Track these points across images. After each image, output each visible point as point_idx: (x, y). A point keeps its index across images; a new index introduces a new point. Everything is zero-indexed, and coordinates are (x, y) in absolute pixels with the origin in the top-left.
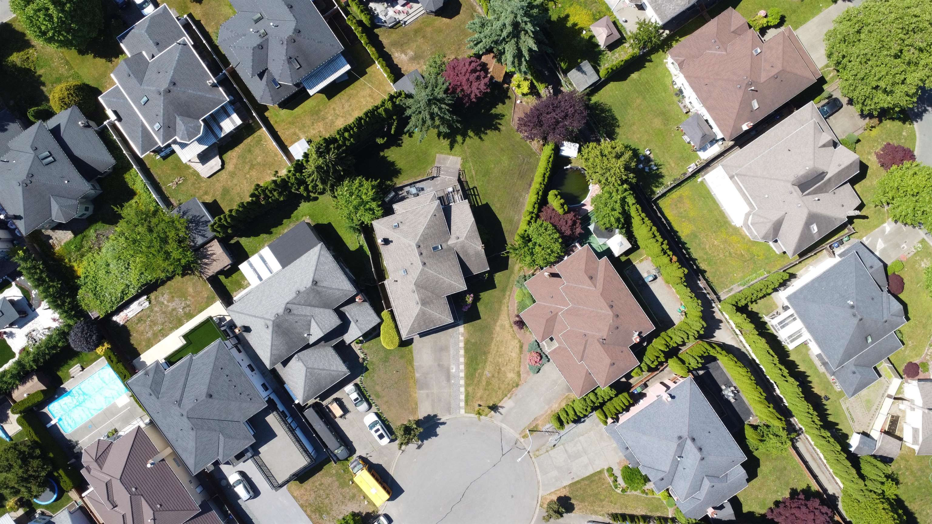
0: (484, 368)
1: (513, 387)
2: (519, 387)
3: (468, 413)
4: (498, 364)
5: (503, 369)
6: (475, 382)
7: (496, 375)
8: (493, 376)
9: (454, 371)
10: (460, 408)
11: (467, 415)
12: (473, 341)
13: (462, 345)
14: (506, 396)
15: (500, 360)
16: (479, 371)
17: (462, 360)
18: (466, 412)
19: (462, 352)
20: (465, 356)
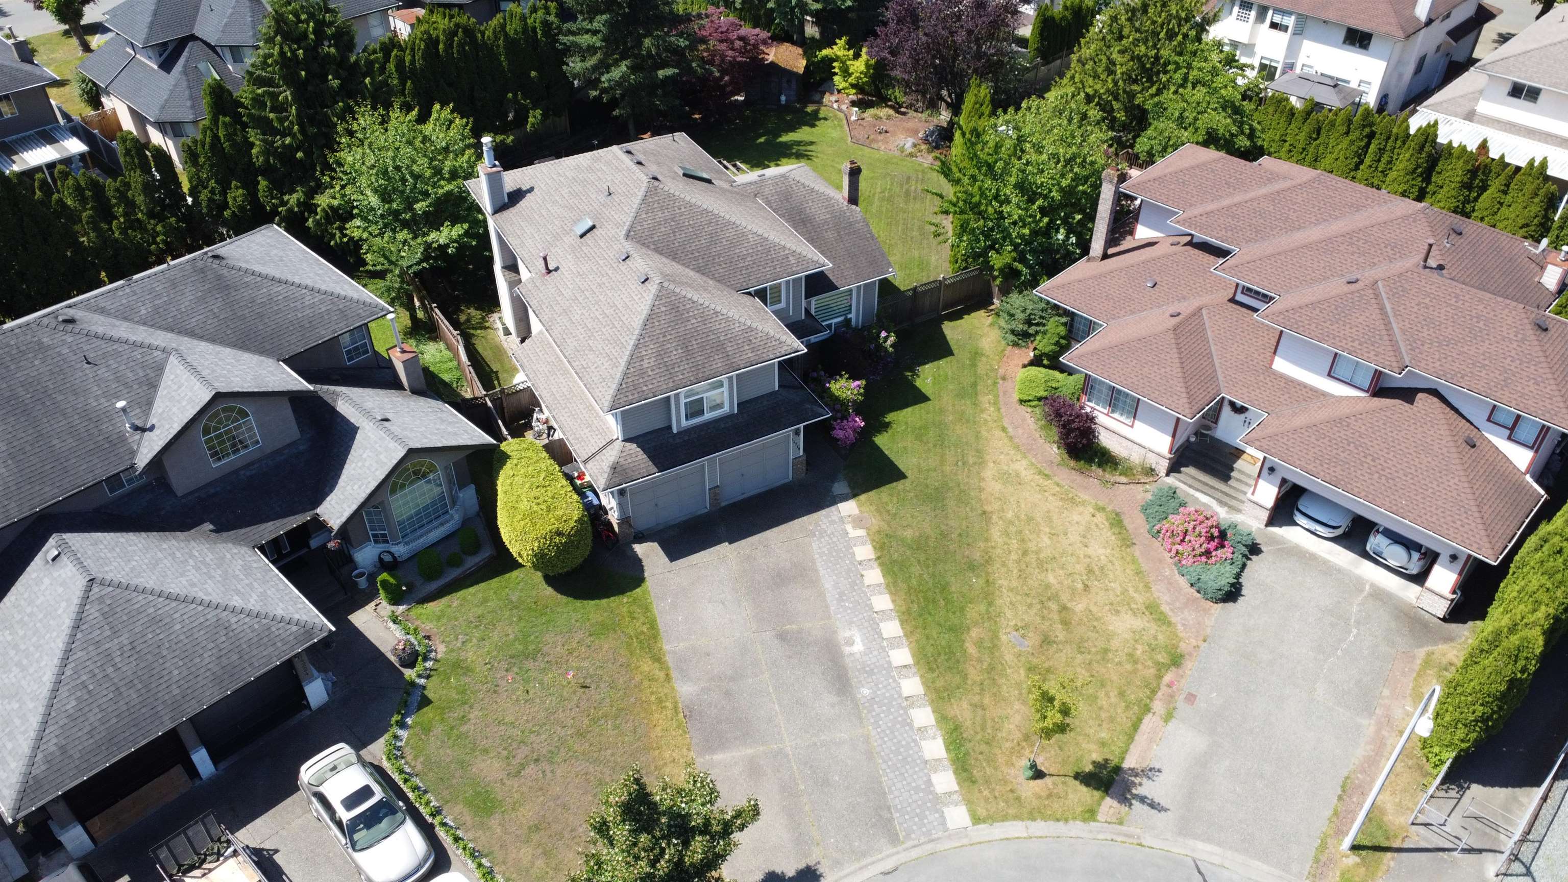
0: (991, 618)
1: (1161, 669)
2: (1189, 665)
3: (990, 819)
4: (1046, 596)
5: (1079, 607)
6: (974, 674)
7: (1060, 633)
8: (1047, 641)
9: (858, 647)
10: (938, 801)
11: (985, 831)
12: (908, 534)
13: (865, 552)
14: (1147, 709)
15: (1051, 579)
16: (974, 633)
17: (883, 602)
18: (977, 820)
19: (874, 576)
20: (892, 587)
